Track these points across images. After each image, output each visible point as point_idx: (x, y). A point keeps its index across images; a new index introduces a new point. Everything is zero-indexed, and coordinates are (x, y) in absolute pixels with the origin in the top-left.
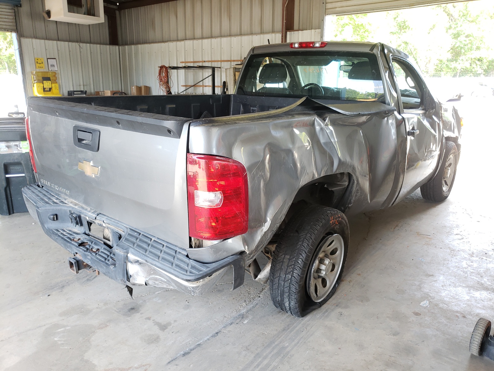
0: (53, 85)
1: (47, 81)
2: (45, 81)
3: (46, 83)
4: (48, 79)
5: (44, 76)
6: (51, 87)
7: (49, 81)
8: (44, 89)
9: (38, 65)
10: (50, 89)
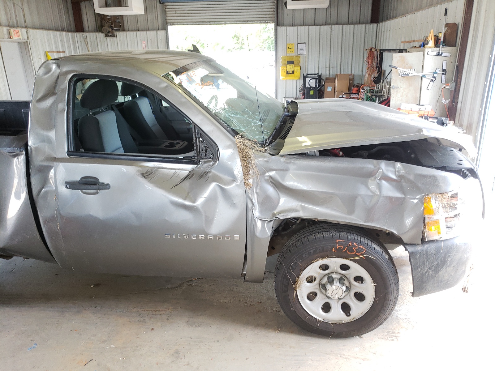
0: (295, 68)
1: (290, 65)
2: (289, 65)
3: (289, 66)
4: (291, 63)
5: (289, 60)
6: (293, 70)
7: (292, 65)
8: (288, 73)
9: (289, 50)
10: (293, 72)
